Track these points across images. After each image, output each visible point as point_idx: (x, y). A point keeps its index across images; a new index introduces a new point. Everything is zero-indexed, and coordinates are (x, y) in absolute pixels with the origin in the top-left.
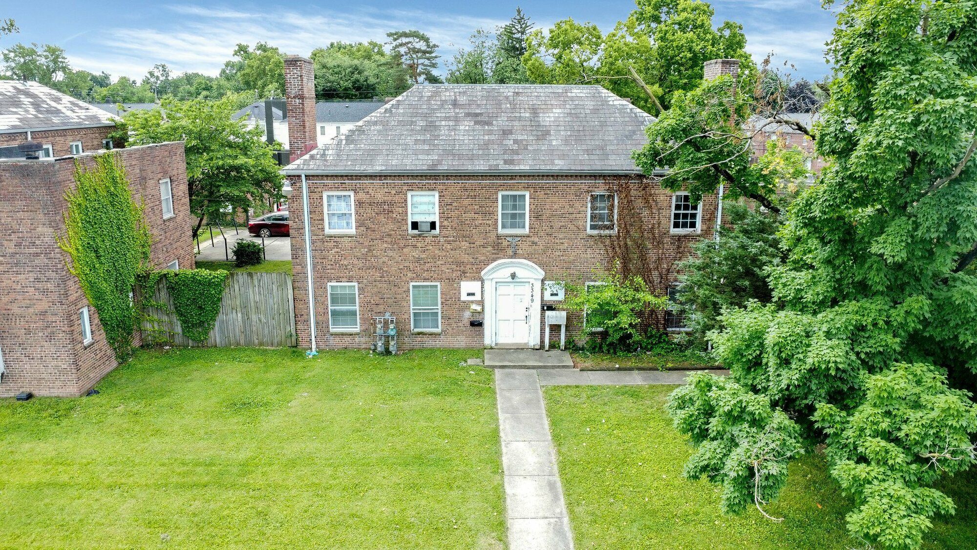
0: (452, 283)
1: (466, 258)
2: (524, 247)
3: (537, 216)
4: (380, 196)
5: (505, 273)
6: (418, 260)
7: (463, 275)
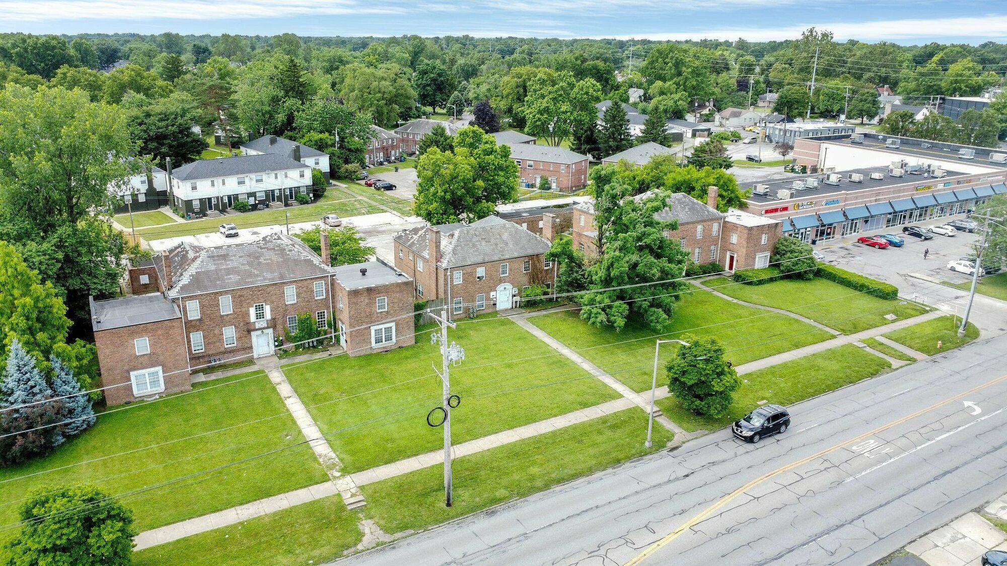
0: (488, 293)
1: (492, 285)
2: (507, 279)
3: (510, 270)
4: (469, 271)
5: (502, 288)
6: (479, 288)
7: (491, 290)
